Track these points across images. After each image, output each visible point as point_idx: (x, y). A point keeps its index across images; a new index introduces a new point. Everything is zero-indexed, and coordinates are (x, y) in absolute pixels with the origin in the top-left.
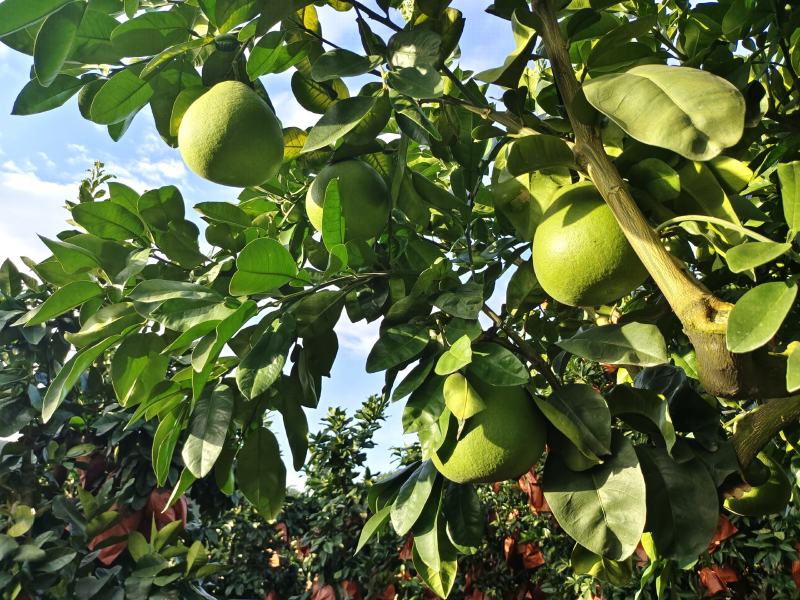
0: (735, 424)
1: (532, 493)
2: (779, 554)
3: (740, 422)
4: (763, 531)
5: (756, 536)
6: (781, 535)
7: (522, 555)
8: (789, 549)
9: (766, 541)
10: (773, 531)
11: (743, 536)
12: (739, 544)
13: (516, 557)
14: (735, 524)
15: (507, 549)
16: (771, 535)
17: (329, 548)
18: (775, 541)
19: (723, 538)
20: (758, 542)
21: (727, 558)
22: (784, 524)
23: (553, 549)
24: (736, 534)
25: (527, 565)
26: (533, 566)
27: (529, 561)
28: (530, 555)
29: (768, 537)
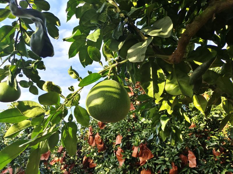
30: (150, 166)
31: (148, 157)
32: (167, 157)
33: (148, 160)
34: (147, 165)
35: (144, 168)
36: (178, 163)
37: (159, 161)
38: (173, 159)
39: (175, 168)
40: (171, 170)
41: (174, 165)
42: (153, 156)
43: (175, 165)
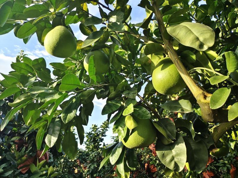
0: (213, 129)
1: (153, 150)
2: (226, 168)
3: (214, 129)
4: (221, 161)
5: (219, 162)
6: (226, 162)
7: (150, 168)
8: (229, 166)
9: (222, 164)
10: (224, 161)
11: (215, 162)
12: (214, 165)
13: (149, 169)
14: (213, 159)
15: (146, 167)
16: (224, 162)
17: (92, 167)
18: (225, 164)
19: (210, 163)
20: (220, 164)
21: (211, 169)
22: (227, 159)
23: (160, 167)
24: (214, 161)
25: (152, 171)
26: (154, 172)
27: (152, 170)
28: (153, 168)
29: (223, 162)
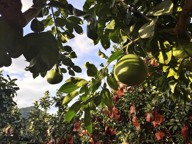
30: (163, 127)
31: (160, 121)
32: (177, 119)
33: (160, 123)
34: (161, 127)
35: (158, 130)
36: (188, 123)
37: (171, 123)
38: (183, 120)
39: (186, 128)
40: (183, 129)
41: (184, 125)
42: (164, 120)
43: (186, 125)
